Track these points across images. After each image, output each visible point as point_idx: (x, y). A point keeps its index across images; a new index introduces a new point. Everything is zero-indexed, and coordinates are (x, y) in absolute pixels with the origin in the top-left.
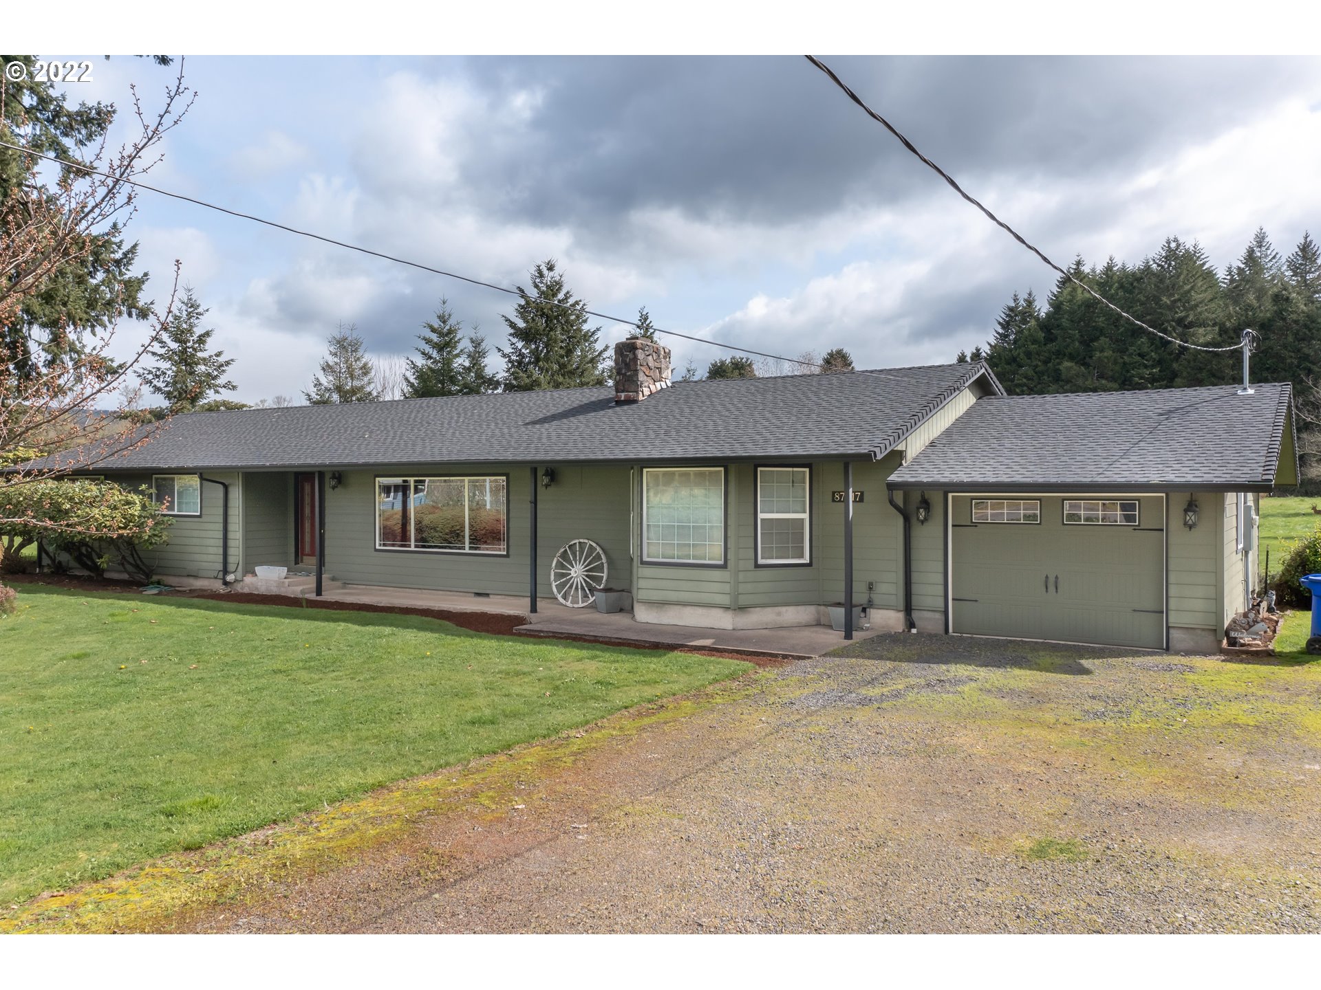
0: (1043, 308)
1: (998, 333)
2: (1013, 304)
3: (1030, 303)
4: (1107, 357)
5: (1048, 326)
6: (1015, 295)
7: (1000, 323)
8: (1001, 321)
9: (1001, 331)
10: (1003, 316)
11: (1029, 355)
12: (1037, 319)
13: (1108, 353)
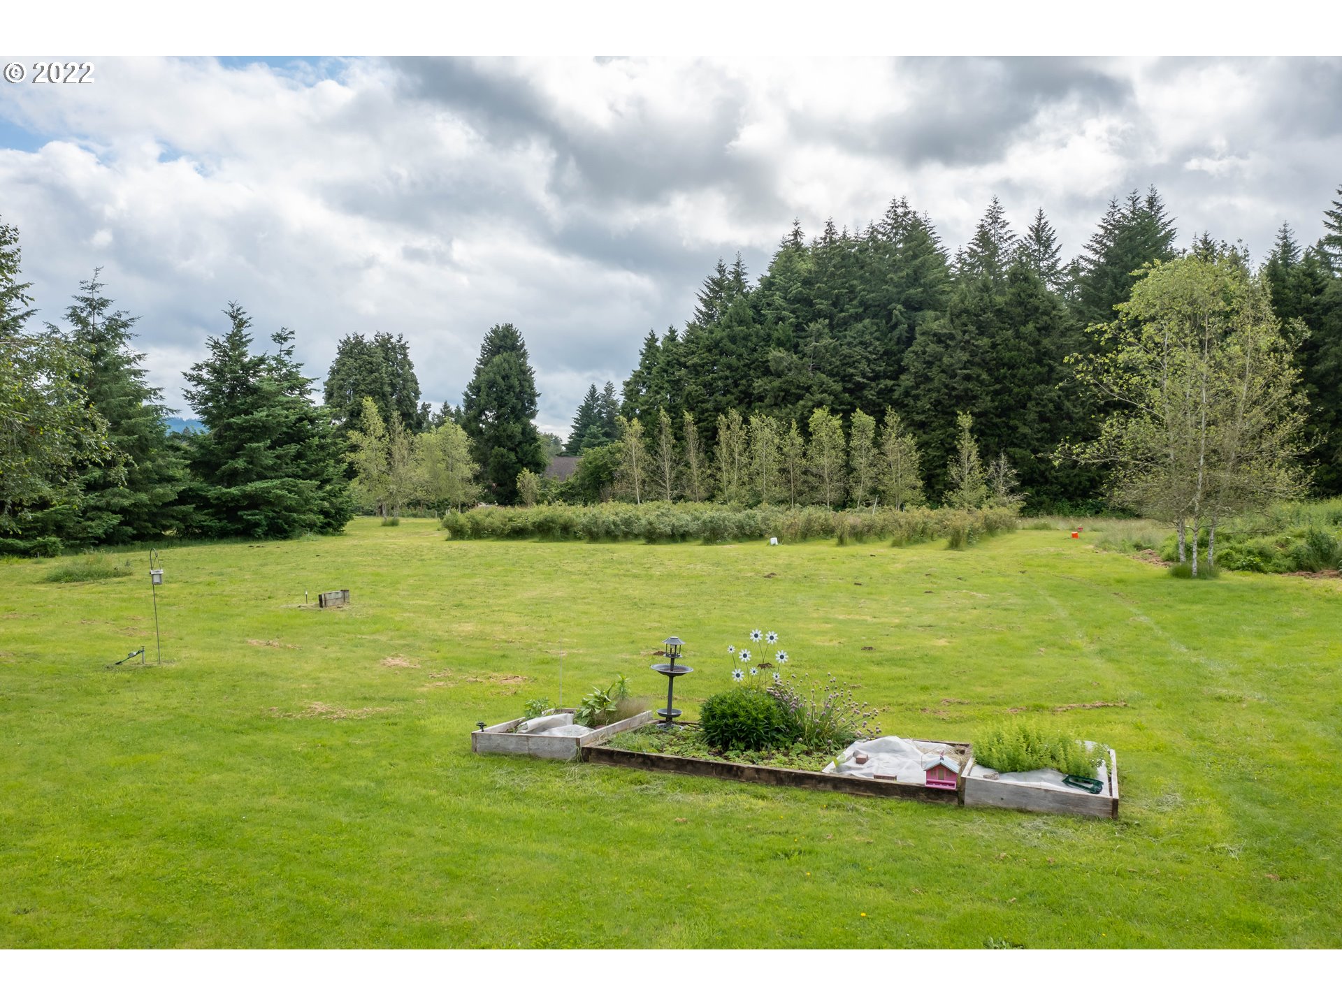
0: (753, 282)
1: (700, 312)
2: (717, 276)
3: (738, 275)
4: (825, 347)
5: (757, 306)
6: (720, 266)
7: (701, 299)
8: (705, 297)
9: (704, 309)
10: (707, 291)
11: (733, 339)
12: (746, 295)
13: (826, 341)
